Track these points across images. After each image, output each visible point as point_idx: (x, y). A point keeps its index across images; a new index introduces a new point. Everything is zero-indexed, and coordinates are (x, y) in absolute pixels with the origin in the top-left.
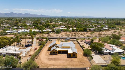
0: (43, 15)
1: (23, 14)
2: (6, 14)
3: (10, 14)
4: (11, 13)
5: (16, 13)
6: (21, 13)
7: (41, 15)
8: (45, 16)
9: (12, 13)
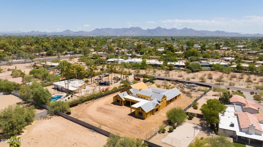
0: (223, 32)
1: (179, 30)
2: (149, 30)
3: (155, 30)
4: (157, 28)
5: (165, 29)
6: (174, 29)
7: (217, 32)
8: (227, 33)
9: (159, 28)
